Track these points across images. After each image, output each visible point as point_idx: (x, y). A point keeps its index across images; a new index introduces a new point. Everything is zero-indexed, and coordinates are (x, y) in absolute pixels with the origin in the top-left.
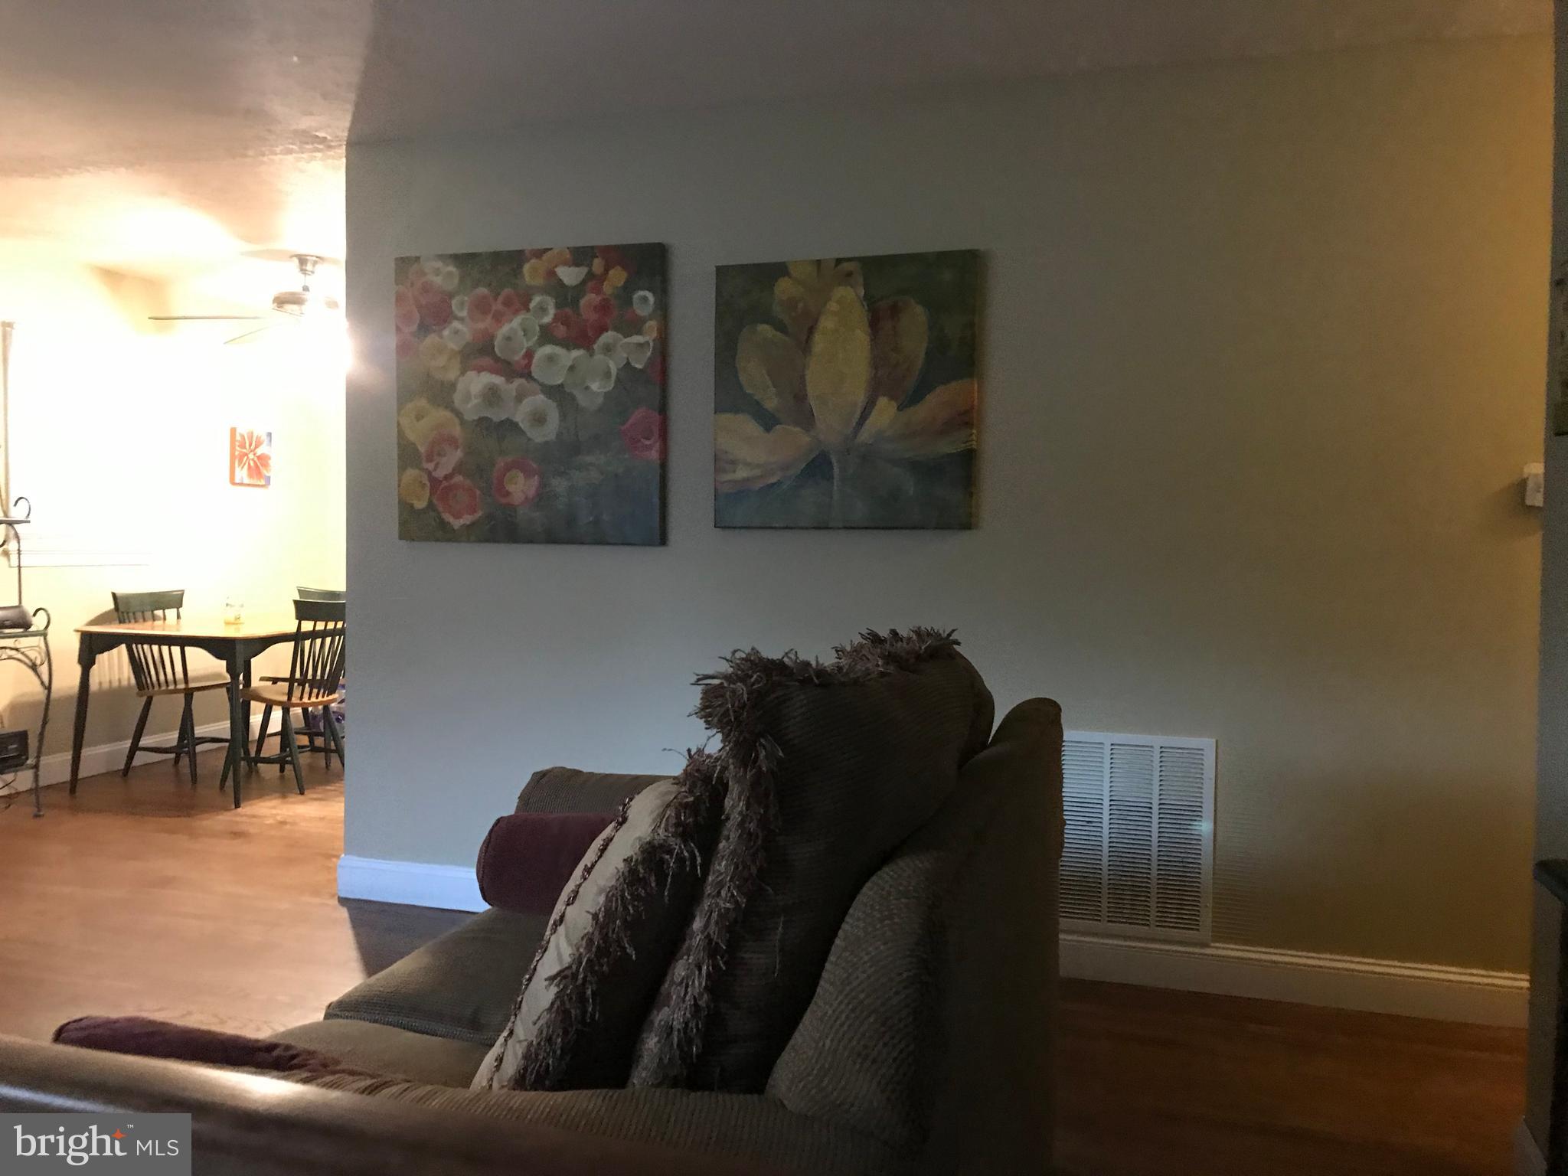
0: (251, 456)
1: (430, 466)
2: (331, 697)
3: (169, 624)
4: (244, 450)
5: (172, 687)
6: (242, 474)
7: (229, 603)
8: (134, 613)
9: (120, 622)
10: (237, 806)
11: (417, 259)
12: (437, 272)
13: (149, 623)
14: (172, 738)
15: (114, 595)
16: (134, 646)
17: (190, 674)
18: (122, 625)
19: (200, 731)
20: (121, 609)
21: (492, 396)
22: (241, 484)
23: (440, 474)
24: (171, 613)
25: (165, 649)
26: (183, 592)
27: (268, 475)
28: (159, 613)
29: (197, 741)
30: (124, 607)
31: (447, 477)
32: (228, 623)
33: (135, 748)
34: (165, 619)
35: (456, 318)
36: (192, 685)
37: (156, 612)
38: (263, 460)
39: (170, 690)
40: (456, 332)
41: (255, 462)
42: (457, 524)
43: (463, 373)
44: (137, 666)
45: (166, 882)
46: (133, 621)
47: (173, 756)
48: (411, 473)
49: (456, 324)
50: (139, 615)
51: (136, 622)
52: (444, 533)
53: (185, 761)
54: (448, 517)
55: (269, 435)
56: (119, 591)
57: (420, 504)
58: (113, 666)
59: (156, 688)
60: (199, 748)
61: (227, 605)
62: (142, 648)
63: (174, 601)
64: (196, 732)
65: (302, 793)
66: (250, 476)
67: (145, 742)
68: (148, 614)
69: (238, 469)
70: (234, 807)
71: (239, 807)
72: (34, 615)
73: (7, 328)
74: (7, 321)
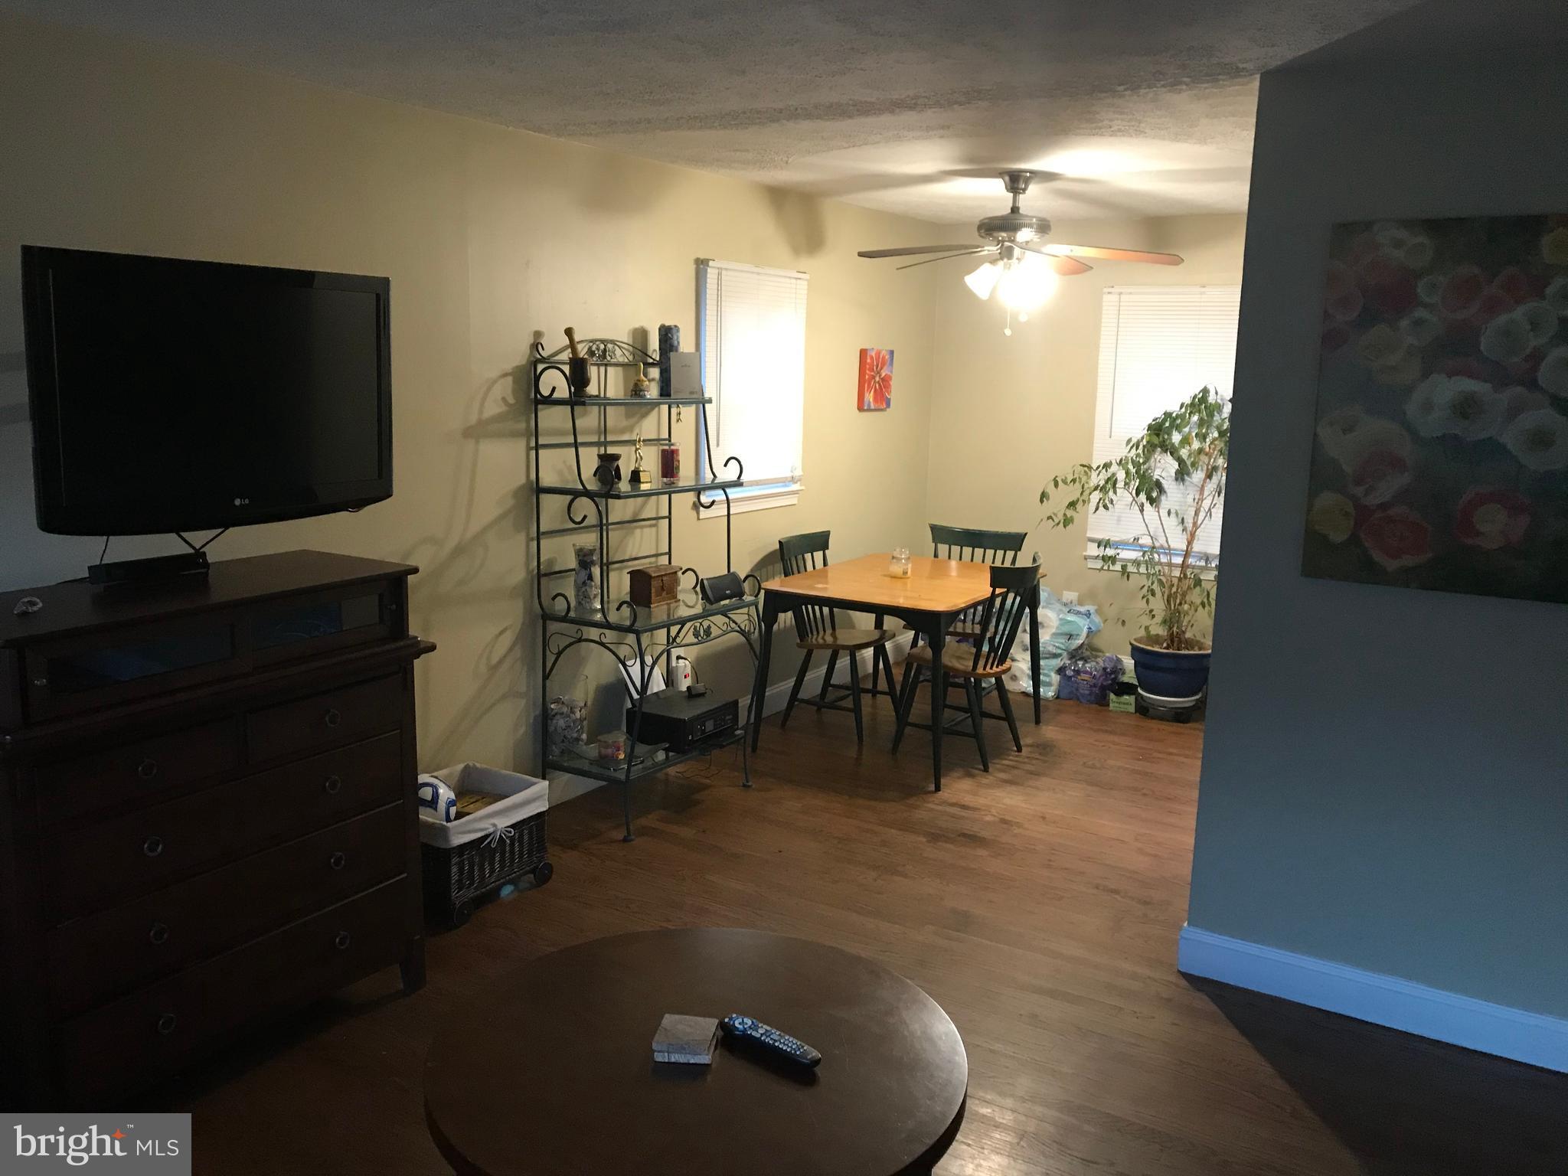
0: (877, 379)
1: (1359, 491)
4: (872, 373)
6: (869, 397)
8: (790, 558)
10: (939, 789)
11: (1368, 225)
12: (1398, 244)
15: (780, 539)
20: (785, 558)
21: (1466, 407)
22: (869, 410)
23: (1373, 500)
24: (818, 555)
26: (829, 531)
27: (889, 397)
30: (786, 553)
31: (1383, 506)
32: (894, 577)
33: (793, 700)
35: (1425, 306)
37: (805, 555)
38: (886, 382)
40: (1418, 323)
41: (880, 385)
42: (1392, 565)
43: (1426, 374)
44: (798, 617)
46: (790, 567)
48: (1327, 499)
49: (1420, 313)
50: (793, 560)
52: (1370, 573)
54: (1377, 556)
55: (892, 353)
57: (1338, 537)
59: (814, 639)
63: (821, 542)
65: (986, 770)
66: (875, 399)
68: (799, 558)
69: (867, 395)
70: (934, 789)
72: (744, 581)
73: (701, 265)
74: (702, 257)
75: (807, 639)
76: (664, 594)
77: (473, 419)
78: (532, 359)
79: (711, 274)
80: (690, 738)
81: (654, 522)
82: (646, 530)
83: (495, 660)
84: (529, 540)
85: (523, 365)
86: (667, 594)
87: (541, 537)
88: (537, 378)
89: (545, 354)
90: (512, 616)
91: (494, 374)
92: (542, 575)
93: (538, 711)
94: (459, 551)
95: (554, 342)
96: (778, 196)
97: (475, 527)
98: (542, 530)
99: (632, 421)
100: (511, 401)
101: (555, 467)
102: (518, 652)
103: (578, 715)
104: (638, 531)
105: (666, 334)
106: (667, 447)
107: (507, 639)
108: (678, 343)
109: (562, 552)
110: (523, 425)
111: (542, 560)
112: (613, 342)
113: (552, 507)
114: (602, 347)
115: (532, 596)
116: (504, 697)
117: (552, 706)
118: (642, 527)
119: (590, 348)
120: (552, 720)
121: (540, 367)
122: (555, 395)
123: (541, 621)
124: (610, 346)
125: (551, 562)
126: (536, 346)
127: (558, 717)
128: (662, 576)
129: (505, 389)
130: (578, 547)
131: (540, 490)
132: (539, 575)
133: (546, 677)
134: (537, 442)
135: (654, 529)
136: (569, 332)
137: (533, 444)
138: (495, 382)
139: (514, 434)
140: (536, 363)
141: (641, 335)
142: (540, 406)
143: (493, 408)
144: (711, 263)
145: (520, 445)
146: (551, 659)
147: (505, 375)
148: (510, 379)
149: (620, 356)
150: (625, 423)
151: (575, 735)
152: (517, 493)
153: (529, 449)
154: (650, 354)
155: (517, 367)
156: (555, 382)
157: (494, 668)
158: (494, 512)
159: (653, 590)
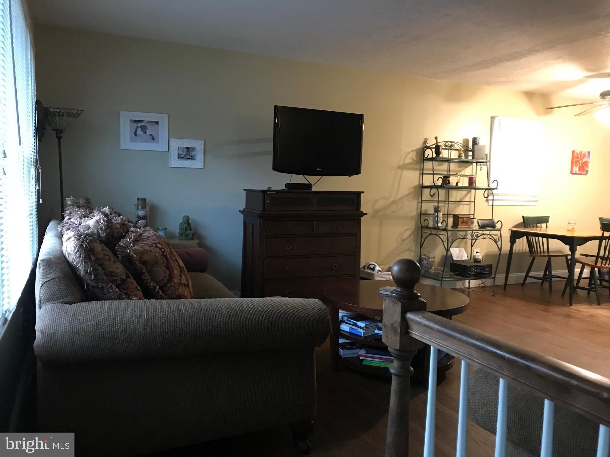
0: (581, 162)
3: (542, 229)
4: (578, 160)
5: (542, 254)
6: (576, 169)
7: (570, 222)
8: (530, 224)
9: (525, 228)
10: (571, 305)
13: (535, 228)
14: (541, 274)
15: (523, 217)
16: (529, 236)
17: (550, 249)
19: (554, 273)
20: (525, 222)
22: (576, 174)
24: (544, 225)
25: (540, 238)
26: (549, 216)
27: (587, 170)
28: (539, 225)
29: (553, 277)
30: (527, 222)
32: (568, 231)
33: (527, 276)
34: (541, 227)
36: (550, 254)
37: (538, 224)
38: (586, 164)
39: (542, 255)
41: (582, 164)
44: (530, 245)
45: (545, 330)
46: (529, 227)
47: (541, 281)
50: (531, 225)
51: (530, 227)
53: (546, 284)
55: (589, 152)
56: (525, 216)
58: (522, 244)
59: (536, 254)
60: (553, 279)
61: (569, 223)
62: (532, 238)
63: (545, 220)
64: (552, 273)
65: (599, 305)
66: (580, 170)
67: (531, 274)
68: (535, 225)
69: (574, 168)
70: (569, 305)
71: (572, 306)
72: (497, 223)
73: (493, 118)
74: (493, 116)
75: (534, 254)
76: (464, 224)
77: (401, 163)
78: (424, 147)
79: (496, 122)
80: (469, 272)
81: (468, 203)
82: (465, 206)
83: (404, 238)
84: (418, 203)
85: (420, 148)
86: (466, 224)
87: (422, 202)
88: (424, 152)
89: (428, 145)
90: (411, 225)
91: (410, 150)
92: (422, 215)
93: (419, 258)
94: (394, 202)
95: (431, 142)
96: (530, 95)
97: (400, 195)
98: (423, 200)
99: (460, 169)
100: (415, 159)
101: (428, 181)
102: (412, 237)
103: (431, 260)
104: (461, 206)
105: (475, 140)
106: (471, 176)
107: (409, 233)
108: (479, 143)
109: (429, 208)
110: (419, 167)
111: (422, 210)
112: (454, 142)
113: (426, 191)
114: (450, 144)
115: (418, 219)
116: (406, 250)
117: (423, 257)
118: (463, 204)
119: (446, 144)
120: (423, 261)
121: (425, 149)
122: (429, 157)
123: (421, 229)
124: (453, 144)
125: (426, 210)
126: (425, 142)
127: (424, 260)
128: (464, 217)
129: (413, 155)
130: (434, 206)
131: (423, 187)
132: (421, 214)
133: (421, 246)
134: (423, 172)
135: (468, 206)
136: (436, 138)
137: (422, 173)
138: (410, 153)
139: (416, 169)
140: (425, 148)
141: (466, 141)
142: (425, 161)
143: (408, 160)
144: (496, 118)
145: (417, 173)
146: (423, 240)
147: (413, 151)
148: (415, 152)
149: (456, 147)
150: (458, 169)
151: (430, 266)
152: (415, 187)
153: (420, 174)
154: (470, 147)
155: (418, 149)
156: (430, 153)
157: (404, 240)
158: (406, 192)
159: (460, 222)
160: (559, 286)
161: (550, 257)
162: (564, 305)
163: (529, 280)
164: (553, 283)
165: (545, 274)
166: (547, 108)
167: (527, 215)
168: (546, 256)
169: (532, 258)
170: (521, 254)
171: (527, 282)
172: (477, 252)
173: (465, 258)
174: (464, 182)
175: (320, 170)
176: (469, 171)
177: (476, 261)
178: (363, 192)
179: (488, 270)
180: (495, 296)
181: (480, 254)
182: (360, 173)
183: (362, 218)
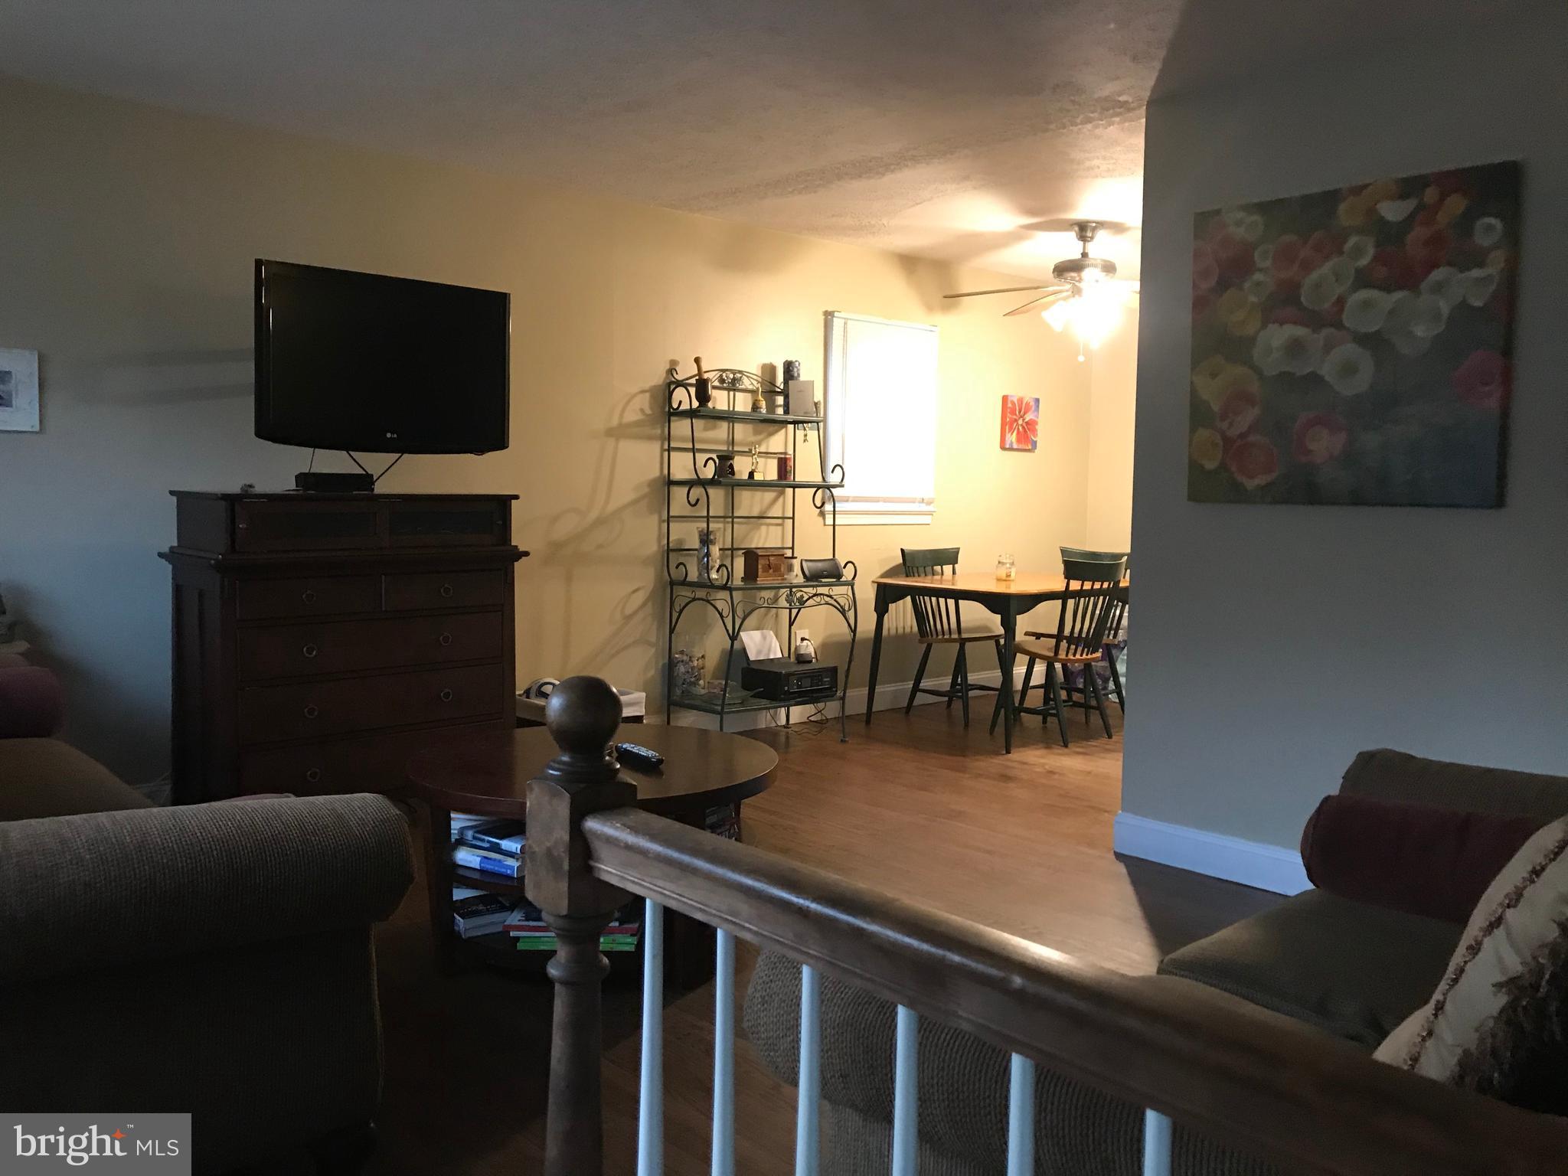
0: (1020, 422)
1: (1225, 425)
2: (1094, 656)
3: (944, 578)
4: (1015, 417)
5: (947, 637)
6: (1012, 438)
7: (1001, 561)
8: (917, 568)
9: (907, 576)
10: (1008, 752)
11: (1218, 212)
12: (1239, 223)
13: (929, 577)
14: (945, 682)
15: (902, 550)
16: (917, 597)
17: (963, 625)
18: (908, 579)
19: (973, 678)
20: (908, 564)
21: (1295, 348)
22: (1011, 449)
23: (1234, 432)
24: (948, 569)
25: (942, 601)
26: (959, 549)
27: (1035, 440)
28: (938, 568)
29: (969, 688)
30: (911, 562)
31: (1242, 436)
32: (999, 580)
33: (916, 689)
34: (942, 574)
35: (1260, 270)
36: (964, 636)
37: (935, 567)
38: (1031, 426)
39: (945, 639)
40: (1258, 284)
41: (1023, 427)
42: (1251, 484)
43: (1264, 326)
44: (920, 615)
45: (955, 815)
46: (916, 574)
47: (946, 699)
48: (1203, 433)
49: (1258, 277)
50: (921, 570)
51: (919, 576)
52: (1237, 495)
53: (957, 705)
54: (1241, 478)
55: (1037, 401)
56: (908, 547)
57: (1210, 465)
58: (901, 615)
59: (934, 636)
60: (971, 693)
61: (999, 562)
62: (924, 599)
63: (949, 557)
64: (969, 678)
65: (1066, 746)
66: (1019, 441)
67: (925, 684)
68: (929, 569)
69: (1008, 436)
70: (1004, 752)
71: (1010, 753)
72: (845, 567)
73: (829, 316)
74: (829, 310)
75: (928, 636)
76: (771, 571)
77: (615, 422)
78: (668, 381)
79: (837, 324)
80: (786, 688)
81: (779, 521)
82: (772, 528)
83: (628, 611)
84: (661, 521)
85: (660, 386)
86: (774, 571)
87: (671, 519)
88: (671, 394)
89: (679, 377)
90: (646, 579)
91: (635, 389)
92: (671, 552)
93: (666, 661)
94: (600, 522)
95: (686, 371)
96: (910, 263)
97: (612, 507)
98: (671, 514)
99: (759, 437)
100: (648, 411)
101: (682, 467)
102: (649, 609)
103: (695, 663)
104: (764, 528)
105: (788, 368)
106: (783, 456)
107: (640, 598)
108: (799, 375)
109: (687, 534)
110: (659, 431)
111: (671, 539)
112: (740, 372)
113: (679, 494)
114: (731, 376)
115: (663, 565)
116: (635, 643)
117: (677, 656)
118: (768, 525)
119: (721, 376)
120: (676, 666)
121: (672, 387)
122: (681, 408)
123: (669, 587)
124: (739, 375)
125: (680, 541)
126: (671, 371)
127: (681, 664)
128: (769, 556)
129: (643, 402)
130: (700, 529)
131: (670, 483)
132: (669, 550)
133: (672, 631)
134: (669, 446)
135: (780, 528)
136: (697, 360)
137: (666, 447)
138: (635, 395)
139: (650, 438)
140: (672, 385)
141: (769, 370)
142: (672, 418)
143: (632, 416)
144: (836, 314)
145: (655, 448)
146: (675, 615)
147: (643, 392)
148: (647, 395)
149: (747, 383)
150: (752, 439)
151: (693, 680)
152: (652, 483)
153: (663, 450)
154: (778, 385)
155: (655, 386)
156: (683, 398)
157: (629, 618)
158: (631, 496)
159: (760, 567)
160: (983, 707)
161: (963, 642)
162: (997, 753)
163: (921, 699)
164: (971, 703)
165: (954, 683)
166: (945, 294)
167: (912, 546)
168: (954, 640)
169: (925, 645)
170: (901, 638)
171: (915, 703)
172: (803, 639)
173: (775, 653)
174: (768, 471)
175: (395, 436)
176: (777, 442)
177: (801, 659)
178: (516, 497)
179: (828, 679)
180: (845, 741)
181: (809, 643)
182: (507, 447)
183: (515, 563)
